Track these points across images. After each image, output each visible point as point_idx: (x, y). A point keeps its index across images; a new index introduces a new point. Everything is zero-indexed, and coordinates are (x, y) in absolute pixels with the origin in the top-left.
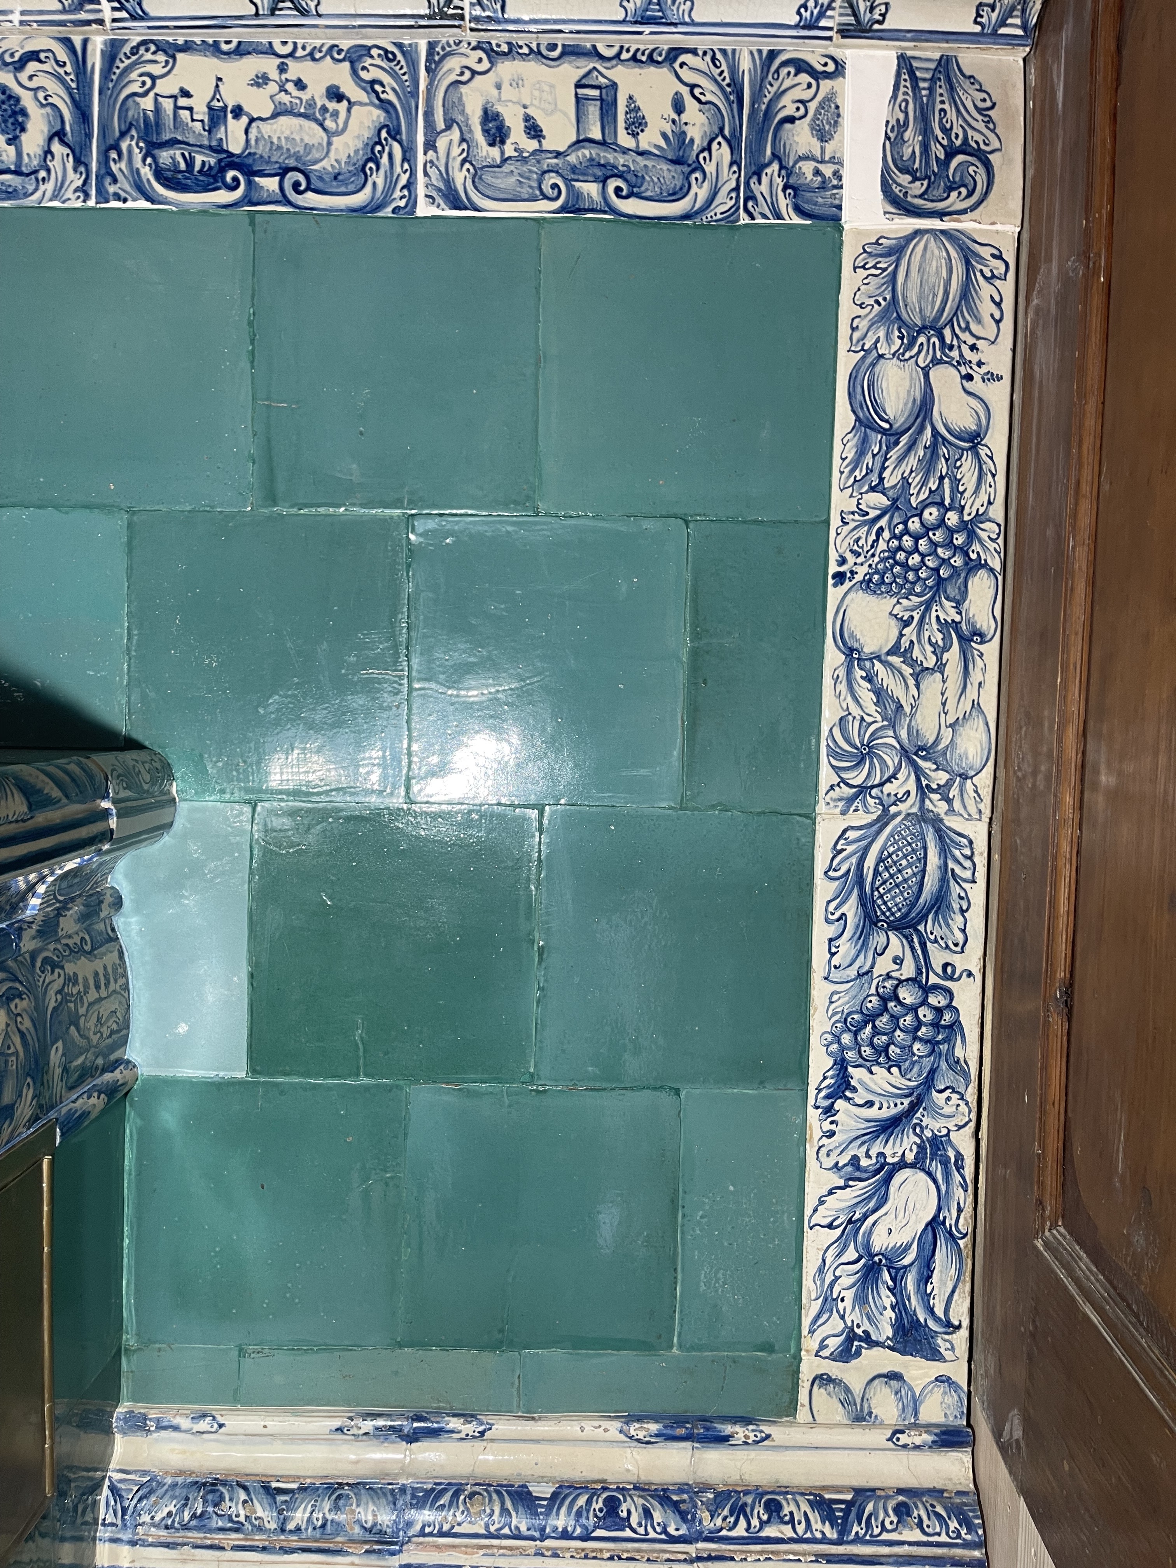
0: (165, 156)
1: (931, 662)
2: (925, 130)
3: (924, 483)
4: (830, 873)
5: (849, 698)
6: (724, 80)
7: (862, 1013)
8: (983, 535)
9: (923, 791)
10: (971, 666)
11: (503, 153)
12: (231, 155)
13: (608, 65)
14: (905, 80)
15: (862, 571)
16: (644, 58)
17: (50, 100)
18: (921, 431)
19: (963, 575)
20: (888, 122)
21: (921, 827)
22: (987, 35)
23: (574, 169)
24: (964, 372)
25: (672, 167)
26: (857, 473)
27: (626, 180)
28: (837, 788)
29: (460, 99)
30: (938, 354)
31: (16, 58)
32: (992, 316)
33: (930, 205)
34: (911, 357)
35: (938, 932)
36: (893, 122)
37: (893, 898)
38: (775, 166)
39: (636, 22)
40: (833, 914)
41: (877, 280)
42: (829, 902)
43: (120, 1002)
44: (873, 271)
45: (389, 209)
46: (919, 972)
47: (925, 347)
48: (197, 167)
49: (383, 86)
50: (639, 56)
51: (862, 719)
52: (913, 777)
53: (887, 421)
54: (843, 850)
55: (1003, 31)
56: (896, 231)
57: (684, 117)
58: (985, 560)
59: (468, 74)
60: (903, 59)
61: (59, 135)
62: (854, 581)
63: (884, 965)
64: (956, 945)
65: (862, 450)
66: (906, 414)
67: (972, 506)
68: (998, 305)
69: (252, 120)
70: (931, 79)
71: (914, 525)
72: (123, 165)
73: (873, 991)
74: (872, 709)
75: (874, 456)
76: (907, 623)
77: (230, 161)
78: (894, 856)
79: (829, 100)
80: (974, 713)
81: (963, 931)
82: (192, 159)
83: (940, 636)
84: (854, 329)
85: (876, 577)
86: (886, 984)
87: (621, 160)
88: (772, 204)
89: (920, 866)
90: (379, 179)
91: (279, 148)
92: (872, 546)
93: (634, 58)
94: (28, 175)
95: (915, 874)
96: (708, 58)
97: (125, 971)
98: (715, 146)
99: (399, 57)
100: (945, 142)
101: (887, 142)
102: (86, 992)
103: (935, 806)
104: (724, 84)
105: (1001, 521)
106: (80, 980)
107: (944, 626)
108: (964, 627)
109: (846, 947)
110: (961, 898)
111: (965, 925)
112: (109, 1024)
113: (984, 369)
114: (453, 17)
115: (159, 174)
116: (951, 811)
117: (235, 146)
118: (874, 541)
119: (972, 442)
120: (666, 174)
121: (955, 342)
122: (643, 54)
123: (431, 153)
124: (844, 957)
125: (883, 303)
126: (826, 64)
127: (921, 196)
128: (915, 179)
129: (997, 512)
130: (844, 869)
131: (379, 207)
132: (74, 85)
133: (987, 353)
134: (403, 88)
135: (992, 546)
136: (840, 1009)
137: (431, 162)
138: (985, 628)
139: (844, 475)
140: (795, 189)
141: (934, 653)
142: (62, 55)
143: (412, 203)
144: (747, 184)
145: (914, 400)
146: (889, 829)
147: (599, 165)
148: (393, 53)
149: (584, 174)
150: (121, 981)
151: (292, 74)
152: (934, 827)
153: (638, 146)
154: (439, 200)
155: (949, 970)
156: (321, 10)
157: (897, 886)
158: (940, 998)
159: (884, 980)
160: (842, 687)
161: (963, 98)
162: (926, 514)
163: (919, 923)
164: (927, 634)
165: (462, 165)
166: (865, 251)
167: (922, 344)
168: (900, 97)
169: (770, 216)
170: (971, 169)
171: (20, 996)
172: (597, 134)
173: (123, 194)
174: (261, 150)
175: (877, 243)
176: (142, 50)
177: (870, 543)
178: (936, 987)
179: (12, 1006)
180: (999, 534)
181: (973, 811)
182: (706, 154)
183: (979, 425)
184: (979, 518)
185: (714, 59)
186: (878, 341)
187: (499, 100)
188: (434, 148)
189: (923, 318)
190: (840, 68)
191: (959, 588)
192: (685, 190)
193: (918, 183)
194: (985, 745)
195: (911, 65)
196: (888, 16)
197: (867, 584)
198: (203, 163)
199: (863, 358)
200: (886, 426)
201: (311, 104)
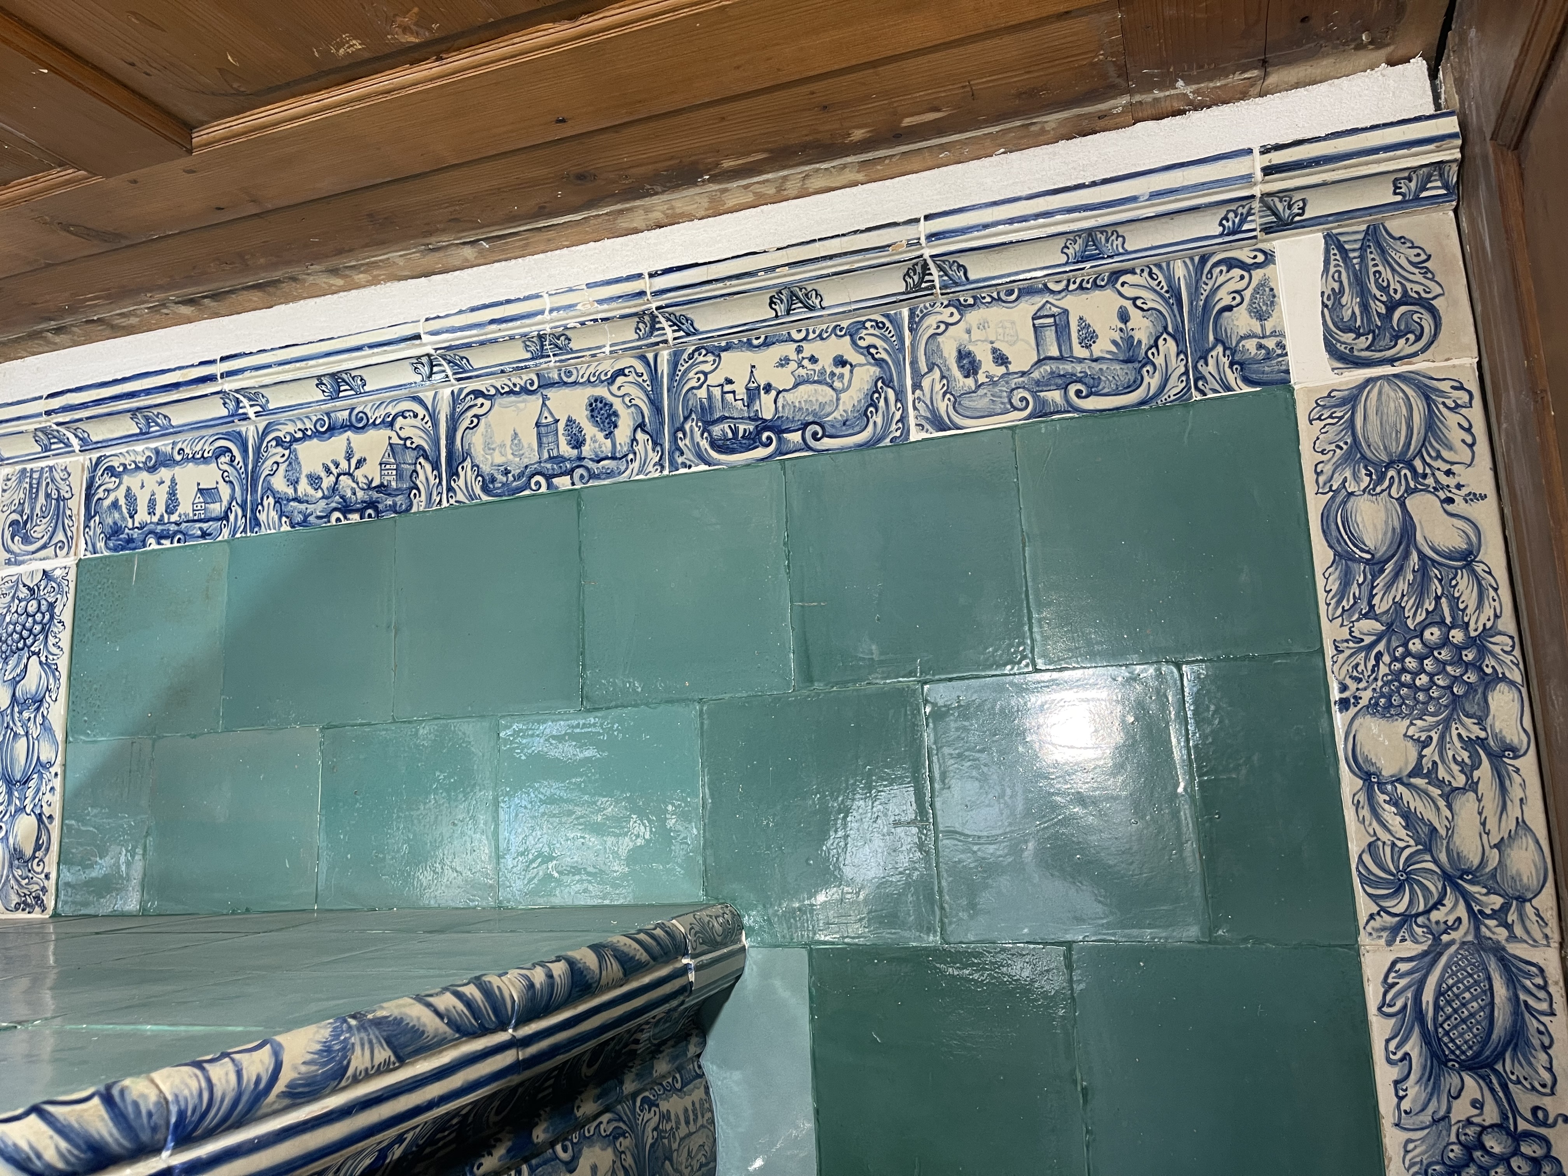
0: (717, 430)
1: (1460, 780)
2: (1362, 291)
3: (1419, 605)
4: (1385, 1009)
5: (1375, 824)
6: (1162, 288)
7: (1444, 1163)
8: (1496, 649)
9: (1476, 917)
10: (1507, 783)
11: (976, 381)
12: (765, 421)
13: (1059, 297)
14: (1335, 255)
15: (1366, 696)
16: (1089, 286)
17: (633, 402)
18: (1406, 556)
19: (1480, 691)
20: (1323, 293)
21: (1480, 956)
22: (1409, 201)
23: (1038, 383)
24: (1443, 497)
25: (1124, 366)
26: (1344, 603)
27: (1085, 384)
28: (1377, 918)
29: (938, 346)
30: (1412, 484)
31: (609, 376)
32: (1463, 441)
33: (1378, 355)
34: (1383, 491)
35: (1519, 1072)
36: (1328, 292)
37: (1461, 1035)
38: (1220, 349)
39: (1078, 262)
40: (1395, 1054)
41: (1335, 428)
42: (1388, 1041)
43: (707, 1136)
44: (1330, 421)
45: (888, 440)
46: (1504, 1116)
47: (1396, 480)
48: (741, 434)
49: (876, 348)
50: (1084, 285)
51: (1393, 845)
52: (1462, 903)
53: (1368, 552)
54: (1395, 984)
55: (1424, 194)
56: (1347, 383)
57: (1130, 325)
58: (1503, 674)
59: (943, 327)
60: (1329, 238)
61: (641, 426)
62: (1359, 706)
63: (1461, 1110)
64: (1544, 1086)
65: (1346, 582)
66: (1387, 543)
67: (1477, 623)
68: (1469, 430)
69: (779, 392)
70: (1361, 248)
71: (1415, 646)
72: (687, 441)
73: (1453, 1139)
74: (1402, 833)
75: (1360, 585)
76: (1426, 744)
77: (765, 425)
78: (1455, 989)
79: (1263, 285)
80: (1520, 832)
81: (1550, 1070)
82: (737, 429)
83: (1465, 755)
84: (1318, 474)
85: (1383, 700)
86: (1468, 1131)
87: (1078, 368)
88: (1221, 379)
89: (1487, 999)
90: (879, 419)
91: (800, 409)
92: (1373, 671)
93: (1081, 287)
94: (620, 459)
95: (1482, 1008)
96: (1146, 274)
97: (711, 1105)
98: (1161, 342)
99: (888, 324)
100: (1384, 299)
101: (1325, 310)
102: (677, 1128)
103: (1494, 933)
104: (1163, 291)
105: (1513, 632)
106: (673, 1117)
107: (1469, 744)
108: (1492, 743)
109: (1414, 1090)
110: (1540, 1032)
111: (1551, 1063)
112: (698, 1157)
113: (1464, 491)
114: (926, 289)
115: (713, 444)
116: (1512, 937)
117: (768, 414)
118: (1374, 666)
119: (1465, 560)
120: (1119, 372)
121: (1428, 471)
122: (1088, 282)
123: (918, 392)
124: (1414, 1101)
125: (1345, 447)
126: (1255, 257)
127: (1367, 349)
128: (1359, 335)
129: (1507, 623)
130: (1399, 1004)
131: (880, 440)
132: (649, 389)
133: (1463, 475)
134: (892, 347)
135: (1508, 659)
136: (1418, 1159)
137: (919, 398)
138: (1516, 741)
139: (1331, 607)
140: (1241, 364)
141: (1462, 771)
142: (640, 368)
143: (906, 432)
144: (1195, 368)
145: (1394, 529)
146: (1444, 960)
147: (1060, 376)
148: (882, 323)
149: (1047, 385)
150: (708, 1115)
151: (806, 354)
152: (1495, 956)
153: (1092, 354)
154: (927, 426)
155: (1540, 1114)
156: (824, 304)
157: (1464, 1021)
158: (1535, 1147)
159: (1464, 1127)
160: (1365, 812)
161: (1396, 258)
162: (1427, 634)
163: (1495, 1062)
164: (1450, 753)
165: (944, 396)
166: (1318, 405)
167: (1392, 477)
168: (1332, 270)
169: (1220, 390)
170: (1415, 317)
171: (623, 1134)
172: (1055, 353)
173: (688, 463)
174: (787, 413)
175: (1329, 396)
176: (696, 354)
177: (1370, 667)
178: (1527, 1134)
179: (618, 1145)
180: (1513, 647)
181: (1538, 936)
182: (1154, 350)
183: (1469, 542)
184: (1488, 632)
185: (1151, 274)
186: (1345, 480)
187: (970, 341)
188: (920, 387)
189: (1390, 454)
190: (1269, 258)
191: (1478, 704)
192: (1138, 382)
193: (1363, 338)
194: (1540, 864)
195: (1339, 241)
196: (1307, 208)
197: (1373, 708)
198: (745, 430)
199: (1333, 497)
200: (1368, 556)
201: (823, 372)
